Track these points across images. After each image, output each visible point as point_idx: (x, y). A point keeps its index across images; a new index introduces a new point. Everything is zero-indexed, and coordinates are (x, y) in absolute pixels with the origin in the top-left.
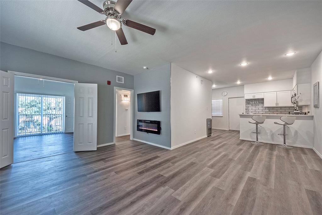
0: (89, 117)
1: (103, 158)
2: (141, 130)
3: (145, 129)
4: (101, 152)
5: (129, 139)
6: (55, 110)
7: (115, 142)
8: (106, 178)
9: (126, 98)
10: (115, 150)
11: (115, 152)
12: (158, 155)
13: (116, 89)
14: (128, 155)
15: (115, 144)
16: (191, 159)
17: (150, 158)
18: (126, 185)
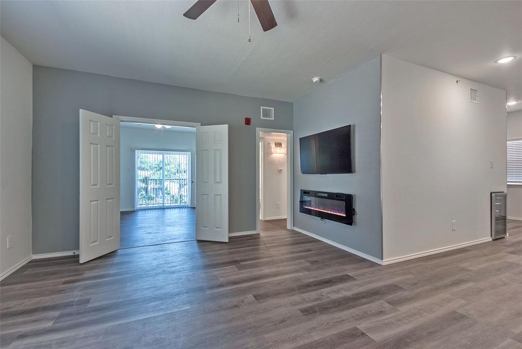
0: (217, 182)
1: (238, 259)
2: (309, 212)
3: (317, 210)
4: (235, 247)
5: (285, 227)
6: (185, 174)
7: (259, 230)
8: (236, 306)
9: (278, 150)
10: (258, 245)
11: (257, 250)
12: (349, 274)
13: (260, 132)
14: (282, 261)
15: (259, 234)
16: (449, 301)
17: (328, 277)
18: (273, 335)
